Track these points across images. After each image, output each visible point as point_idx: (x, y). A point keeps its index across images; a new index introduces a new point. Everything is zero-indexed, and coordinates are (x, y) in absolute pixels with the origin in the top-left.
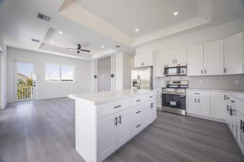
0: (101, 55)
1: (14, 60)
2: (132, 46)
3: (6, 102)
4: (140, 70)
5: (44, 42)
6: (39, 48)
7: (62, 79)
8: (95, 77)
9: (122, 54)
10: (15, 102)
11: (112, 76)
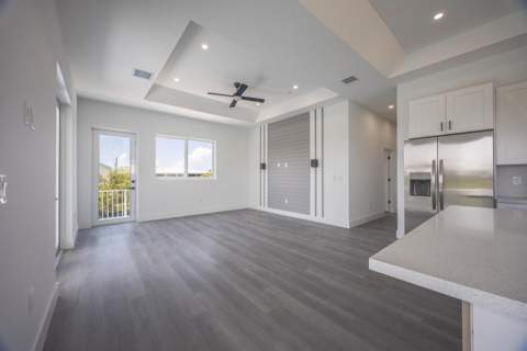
0: (282, 113)
1: (93, 129)
2: (391, 76)
3: (77, 228)
4: (444, 142)
5: (158, 83)
6: (146, 98)
7: (190, 172)
8: (263, 166)
9: (345, 104)
10: (93, 227)
11: (315, 163)
